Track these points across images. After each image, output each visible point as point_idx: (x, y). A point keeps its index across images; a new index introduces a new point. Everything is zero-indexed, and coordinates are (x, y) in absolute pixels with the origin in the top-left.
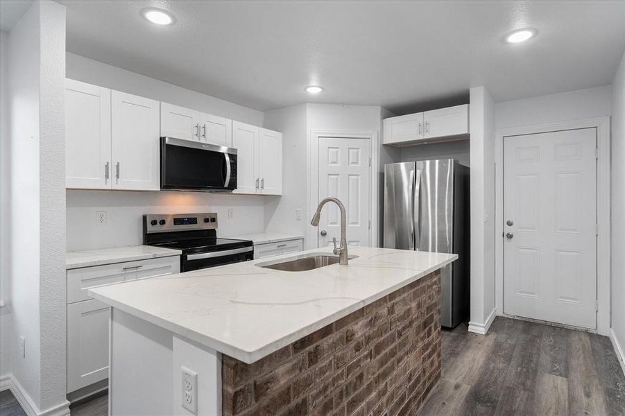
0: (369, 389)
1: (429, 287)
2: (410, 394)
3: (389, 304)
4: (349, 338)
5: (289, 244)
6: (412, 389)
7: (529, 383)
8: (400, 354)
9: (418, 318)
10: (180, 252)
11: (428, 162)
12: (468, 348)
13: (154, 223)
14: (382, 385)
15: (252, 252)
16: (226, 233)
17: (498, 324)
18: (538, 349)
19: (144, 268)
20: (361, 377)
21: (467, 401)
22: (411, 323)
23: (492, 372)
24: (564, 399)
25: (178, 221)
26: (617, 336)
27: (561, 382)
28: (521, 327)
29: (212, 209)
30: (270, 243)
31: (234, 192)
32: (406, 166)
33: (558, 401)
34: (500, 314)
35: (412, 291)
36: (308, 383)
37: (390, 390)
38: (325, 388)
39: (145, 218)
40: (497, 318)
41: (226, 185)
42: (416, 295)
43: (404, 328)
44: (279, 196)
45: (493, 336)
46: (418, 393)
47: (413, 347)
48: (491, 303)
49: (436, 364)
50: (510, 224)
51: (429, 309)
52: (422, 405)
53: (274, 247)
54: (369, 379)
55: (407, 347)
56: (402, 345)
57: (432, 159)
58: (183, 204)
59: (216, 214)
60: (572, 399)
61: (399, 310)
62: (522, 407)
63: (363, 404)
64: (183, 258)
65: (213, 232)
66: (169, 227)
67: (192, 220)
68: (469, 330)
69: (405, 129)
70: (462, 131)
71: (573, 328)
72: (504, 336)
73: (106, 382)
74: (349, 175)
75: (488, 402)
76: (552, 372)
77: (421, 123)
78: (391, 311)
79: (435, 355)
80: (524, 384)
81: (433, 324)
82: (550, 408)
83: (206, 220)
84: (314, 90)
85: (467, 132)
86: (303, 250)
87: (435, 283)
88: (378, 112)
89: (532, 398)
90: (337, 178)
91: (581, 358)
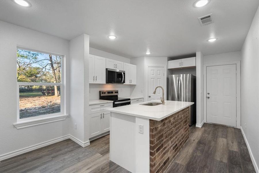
0: (174, 136)
1: (186, 111)
2: (182, 140)
3: (178, 115)
4: (170, 121)
5: (140, 100)
6: (182, 138)
7: (215, 140)
8: (180, 128)
9: (184, 119)
10: (113, 101)
11: (181, 75)
12: (196, 131)
13: (103, 93)
14: (176, 136)
15: (130, 102)
16: (121, 96)
17: (205, 125)
18: (218, 132)
19: (105, 105)
20: (172, 132)
21: (197, 143)
22: (182, 121)
23: (204, 137)
24: (225, 143)
25: (109, 92)
26: (243, 129)
27: (225, 140)
28: (212, 126)
29: (116, 89)
30: (135, 99)
31: (124, 84)
32: (175, 76)
33: (224, 144)
34: (205, 122)
35: (182, 112)
36: (163, 130)
37: (178, 137)
38: (166, 133)
39: (100, 92)
40: (204, 123)
41: (122, 82)
42: (183, 113)
43: (181, 122)
44: (135, 85)
45: (204, 128)
46: (184, 140)
47: (183, 127)
48: (202, 119)
49: (188, 134)
50: (208, 94)
51: (186, 117)
52: (185, 144)
53: (136, 100)
54: (174, 133)
55: (181, 127)
56: (180, 126)
57: (183, 74)
58: (110, 87)
59: (118, 91)
60: (228, 144)
61: (180, 117)
62: (213, 145)
63: (173, 139)
64: (114, 103)
65: (117, 96)
66: (106, 94)
67: (112, 92)
68: (196, 126)
69: (175, 64)
70: (193, 65)
71: (229, 126)
72: (207, 128)
73: (109, 132)
74: (158, 78)
75: (203, 144)
76: (222, 137)
77: (181, 62)
78: (178, 116)
79: (187, 131)
80: (214, 140)
81: (187, 122)
82: (221, 146)
83: (116, 92)
84: (148, 53)
85: (195, 65)
86: (143, 102)
87: (188, 110)
88: (166, 59)
89: (216, 143)
90: (154, 80)
91: (231, 134)
